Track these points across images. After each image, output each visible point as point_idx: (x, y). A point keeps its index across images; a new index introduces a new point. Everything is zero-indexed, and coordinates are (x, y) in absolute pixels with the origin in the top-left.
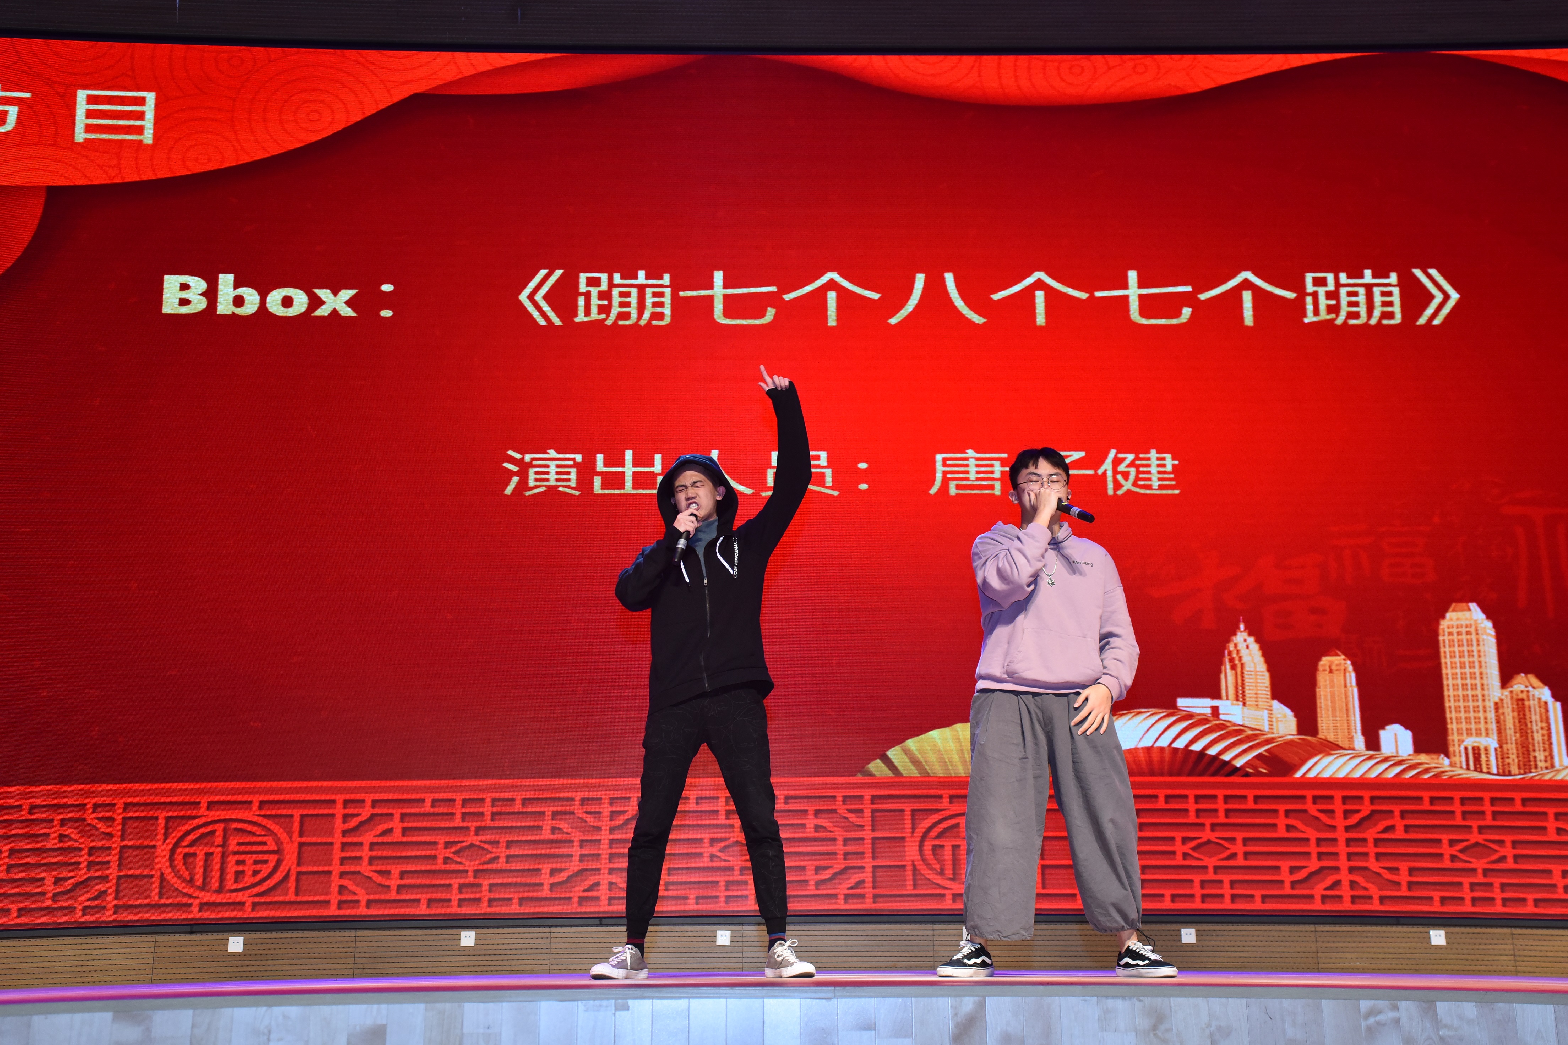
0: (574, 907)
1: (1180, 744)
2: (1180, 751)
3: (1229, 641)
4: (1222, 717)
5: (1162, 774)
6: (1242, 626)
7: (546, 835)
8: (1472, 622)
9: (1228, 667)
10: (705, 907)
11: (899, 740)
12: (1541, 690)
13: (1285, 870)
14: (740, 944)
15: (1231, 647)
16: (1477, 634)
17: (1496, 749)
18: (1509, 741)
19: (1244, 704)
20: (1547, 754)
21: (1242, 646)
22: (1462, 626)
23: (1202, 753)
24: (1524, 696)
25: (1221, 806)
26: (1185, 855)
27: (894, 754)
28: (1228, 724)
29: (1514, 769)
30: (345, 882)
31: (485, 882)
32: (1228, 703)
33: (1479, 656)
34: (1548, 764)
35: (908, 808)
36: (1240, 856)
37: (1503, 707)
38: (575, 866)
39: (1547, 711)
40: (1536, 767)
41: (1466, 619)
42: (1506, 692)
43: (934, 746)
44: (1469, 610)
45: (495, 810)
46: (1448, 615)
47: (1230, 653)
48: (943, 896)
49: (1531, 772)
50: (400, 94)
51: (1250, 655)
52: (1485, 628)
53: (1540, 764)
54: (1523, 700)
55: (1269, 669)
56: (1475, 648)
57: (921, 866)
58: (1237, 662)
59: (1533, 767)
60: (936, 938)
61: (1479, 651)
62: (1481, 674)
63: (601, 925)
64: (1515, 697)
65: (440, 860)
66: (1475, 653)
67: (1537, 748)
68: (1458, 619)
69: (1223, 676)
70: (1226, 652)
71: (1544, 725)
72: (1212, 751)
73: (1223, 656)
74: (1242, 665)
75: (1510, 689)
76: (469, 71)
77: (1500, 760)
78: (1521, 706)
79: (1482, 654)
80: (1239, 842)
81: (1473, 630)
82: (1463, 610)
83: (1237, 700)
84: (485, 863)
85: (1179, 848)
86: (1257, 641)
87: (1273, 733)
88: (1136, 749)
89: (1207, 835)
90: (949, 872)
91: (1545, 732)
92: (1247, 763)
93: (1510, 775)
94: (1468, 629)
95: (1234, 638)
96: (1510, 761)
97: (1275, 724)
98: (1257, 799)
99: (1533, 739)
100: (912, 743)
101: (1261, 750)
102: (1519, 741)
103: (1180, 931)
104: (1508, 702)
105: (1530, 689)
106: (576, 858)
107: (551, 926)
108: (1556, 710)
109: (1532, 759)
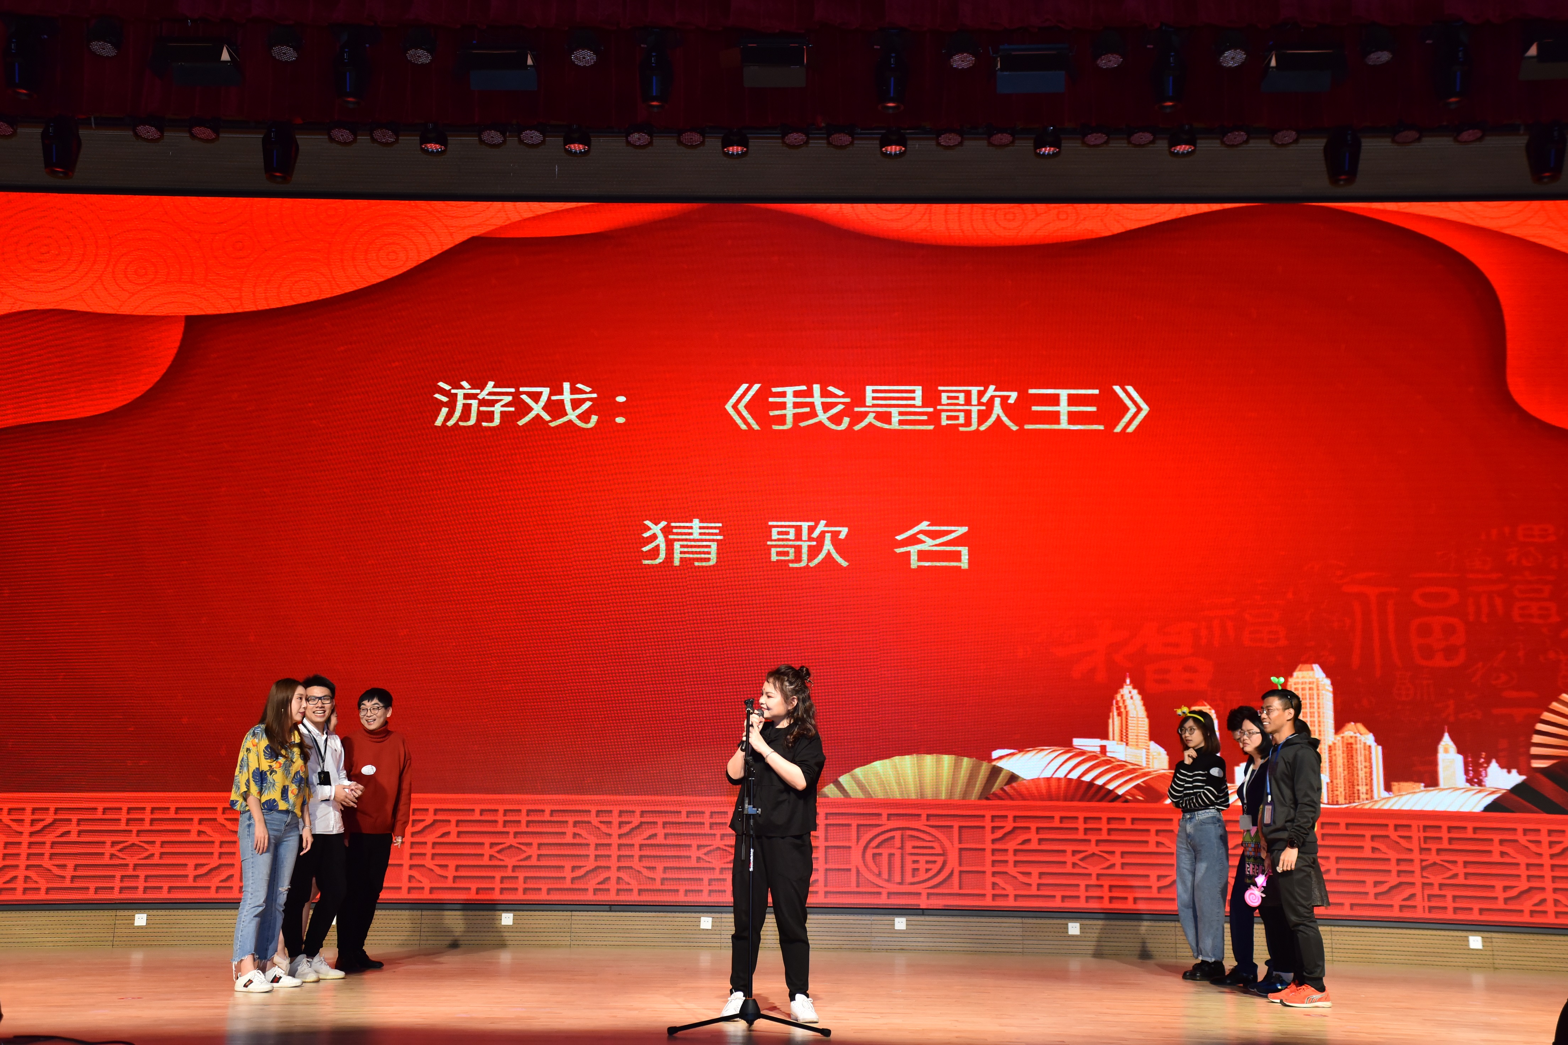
0: (590, 897)
1: (1074, 775)
2: (1074, 782)
3: (1116, 692)
4: (1108, 754)
5: (1058, 800)
6: (1128, 681)
7: (569, 839)
8: (1314, 680)
9: (1115, 713)
10: (692, 899)
11: (848, 769)
12: (1366, 736)
13: (1153, 878)
14: (719, 928)
15: (1119, 697)
16: (1318, 690)
17: (1327, 784)
18: (1339, 777)
19: (1127, 744)
20: (1368, 787)
21: (1127, 696)
22: (1306, 683)
23: (1091, 784)
24: (1352, 741)
25: (1104, 826)
26: (1074, 865)
27: (844, 779)
28: (1113, 760)
29: (1341, 799)
30: (413, 873)
31: (521, 875)
32: (1114, 742)
33: (1319, 708)
34: (1369, 796)
35: (854, 823)
36: (1118, 866)
37: (1335, 749)
38: (591, 864)
39: (1370, 753)
40: (1359, 799)
41: (1310, 677)
42: (1339, 737)
43: (877, 774)
44: (1312, 669)
45: (530, 819)
46: (1295, 674)
47: (1117, 702)
48: (879, 893)
49: (1354, 802)
50: (460, 237)
51: (1134, 704)
52: (1324, 685)
53: (1363, 796)
54: (1351, 744)
55: (1148, 716)
56: (1315, 701)
57: (863, 869)
58: (1123, 710)
59: (1356, 798)
60: (873, 926)
61: (1319, 704)
62: (1319, 722)
63: (610, 911)
64: (1345, 741)
65: (486, 857)
66: (1316, 706)
67: (1360, 783)
68: (1303, 677)
69: (1110, 721)
70: (1114, 702)
71: (1367, 764)
72: (1099, 782)
73: (1112, 705)
74: (1127, 712)
75: (1342, 735)
76: (515, 218)
77: (1330, 792)
78: (1350, 748)
79: (1321, 706)
80: (1118, 855)
81: (1314, 686)
82: (1308, 670)
83: (1122, 741)
84: (521, 860)
85: (1069, 859)
86: (1140, 693)
87: (1149, 768)
88: (1038, 779)
89: (1092, 848)
90: (885, 876)
91: (1368, 770)
92: (1127, 791)
93: (1337, 804)
94: (1311, 686)
95: (1121, 690)
96: (1338, 793)
97: (1151, 760)
98: (1133, 820)
99: (1358, 776)
100: (859, 771)
101: (1139, 781)
102: (1346, 777)
103: (1067, 924)
104: (1339, 744)
105: (1358, 735)
106: (592, 857)
107: (572, 911)
108: (1377, 752)
109: (1356, 791)
